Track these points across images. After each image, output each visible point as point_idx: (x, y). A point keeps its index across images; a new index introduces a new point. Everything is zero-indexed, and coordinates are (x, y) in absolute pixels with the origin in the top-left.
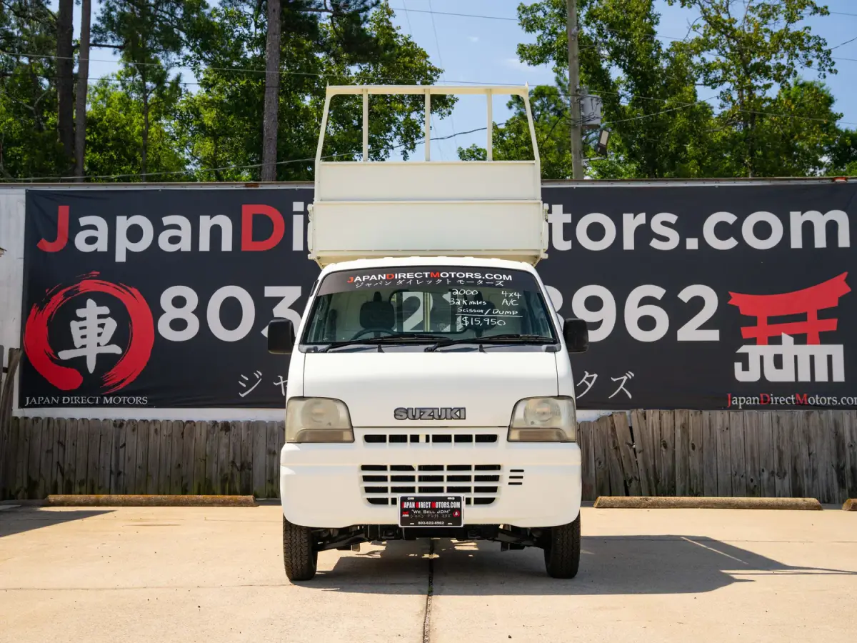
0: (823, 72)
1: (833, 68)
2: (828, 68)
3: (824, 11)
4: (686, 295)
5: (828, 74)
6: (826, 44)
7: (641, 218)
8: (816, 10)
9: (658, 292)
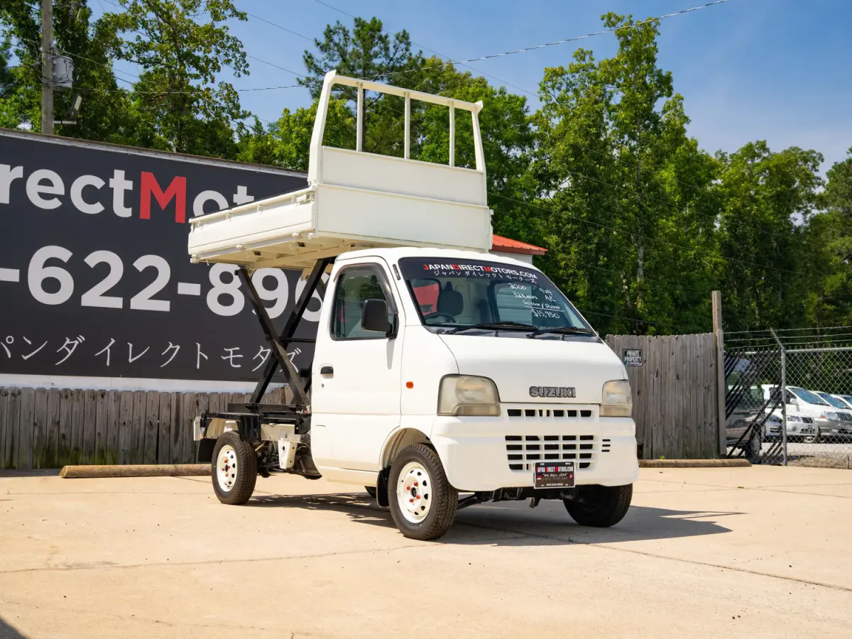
0: (238, 72)
1: (247, 69)
2: (242, 68)
3: (242, 16)
6: (242, 47)
8: (236, 13)
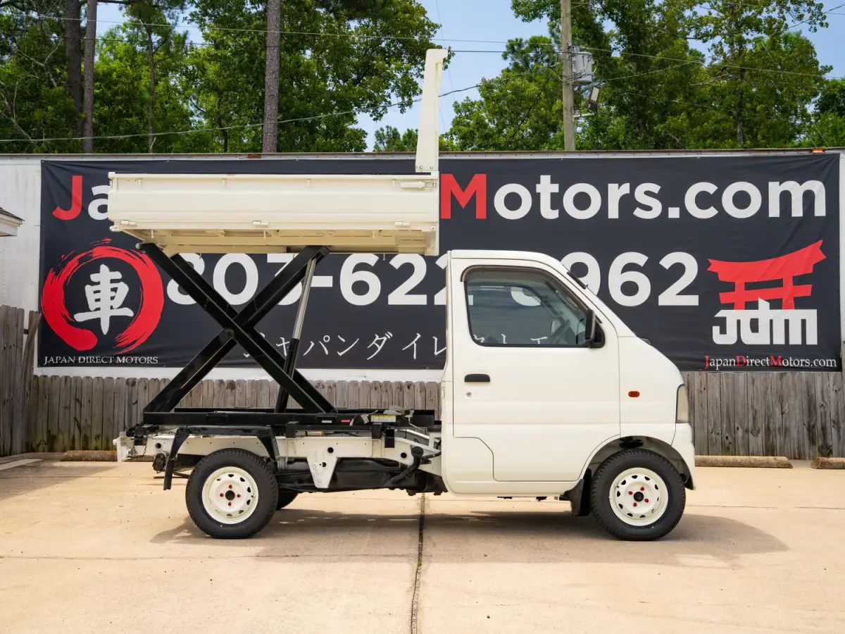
1: (824, 22)
2: (819, 21)
4: (667, 262)
5: (818, 27)
7: (626, 188)
9: (641, 259)
